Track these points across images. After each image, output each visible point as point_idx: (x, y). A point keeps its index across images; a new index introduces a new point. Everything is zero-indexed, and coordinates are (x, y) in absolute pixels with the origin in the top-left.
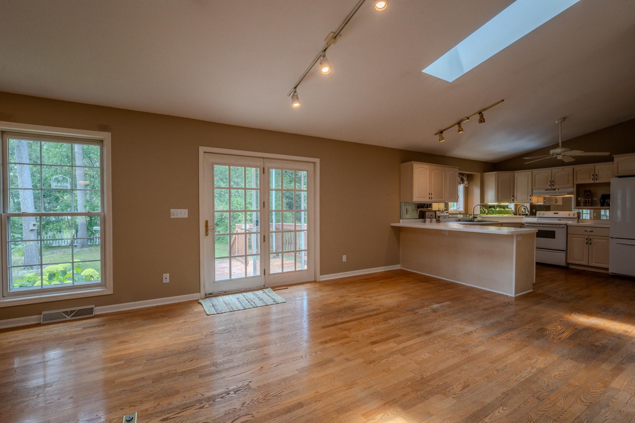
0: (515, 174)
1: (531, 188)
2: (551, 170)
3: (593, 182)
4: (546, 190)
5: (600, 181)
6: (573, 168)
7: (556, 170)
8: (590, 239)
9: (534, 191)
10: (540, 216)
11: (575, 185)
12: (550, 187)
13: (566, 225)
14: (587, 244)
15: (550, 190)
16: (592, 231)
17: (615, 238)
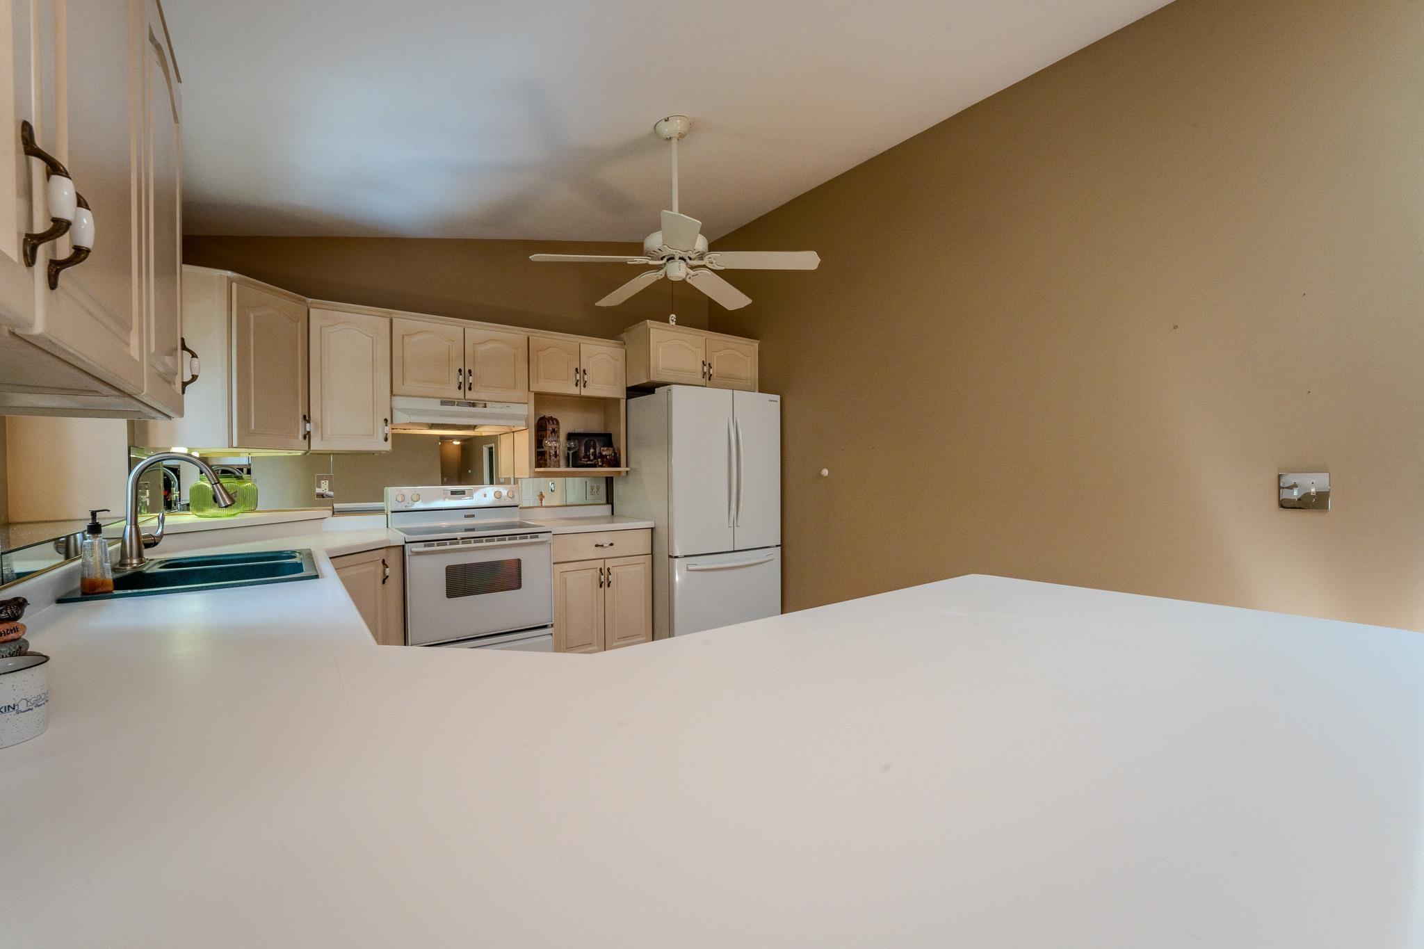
0: (312, 312)
1: (388, 387)
2: (462, 329)
3: (574, 391)
4: (443, 403)
5: (591, 391)
6: (528, 338)
7: (479, 331)
8: (609, 569)
9: (399, 402)
10: (401, 507)
11: (532, 396)
12: (460, 394)
13: (550, 532)
14: (601, 586)
15: (458, 403)
16: (612, 544)
17: (685, 556)
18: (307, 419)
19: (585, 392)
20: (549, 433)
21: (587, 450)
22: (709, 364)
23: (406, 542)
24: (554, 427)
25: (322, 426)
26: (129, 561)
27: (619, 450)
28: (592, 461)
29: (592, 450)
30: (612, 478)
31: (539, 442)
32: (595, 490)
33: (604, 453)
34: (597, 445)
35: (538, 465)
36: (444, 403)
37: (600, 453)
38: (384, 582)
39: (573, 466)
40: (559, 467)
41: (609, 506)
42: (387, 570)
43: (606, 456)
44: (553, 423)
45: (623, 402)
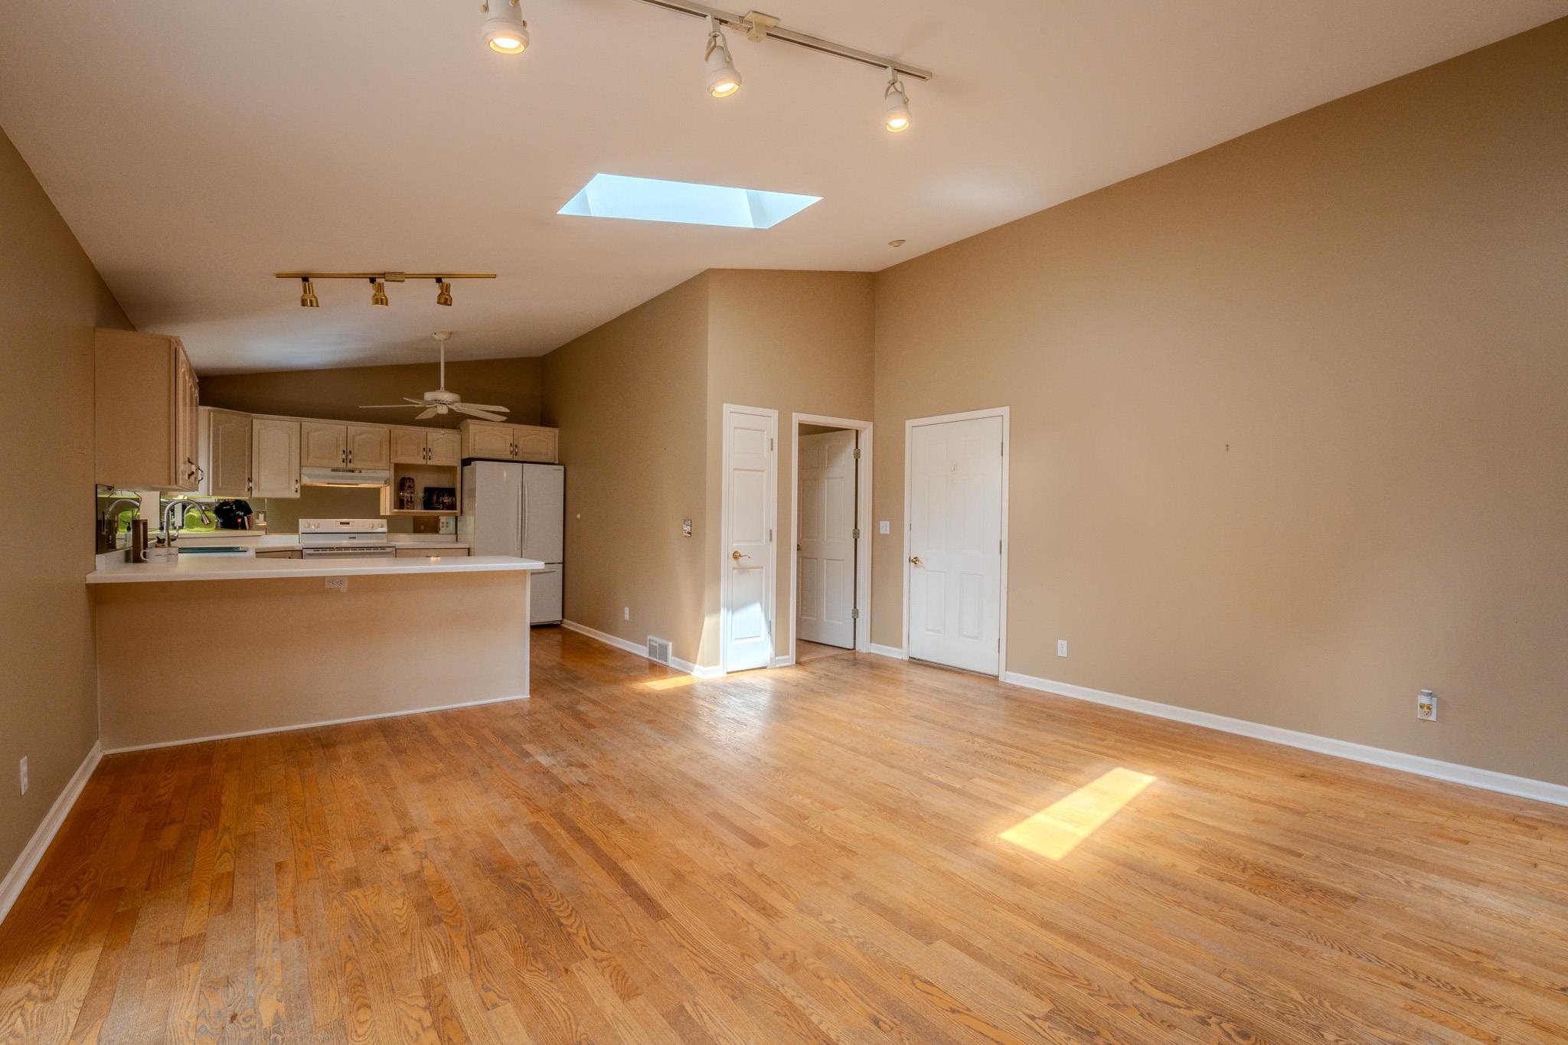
0: (254, 421)
1: (298, 462)
2: (345, 427)
3: (422, 462)
4: (333, 470)
5: (435, 462)
6: (390, 431)
7: (356, 428)
9: (305, 470)
10: (308, 531)
11: (392, 465)
12: (343, 465)
15: (342, 470)
18: (250, 480)
19: (430, 463)
20: (406, 488)
21: (437, 498)
22: (516, 446)
24: (410, 483)
25: (259, 483)
31: (399, 494)
33: (445, 501)
34: (441, 495)
37: (443, 500)
40: (413, 509)
43: (447, 502)
44: (409, 481)
45: (459, 469)
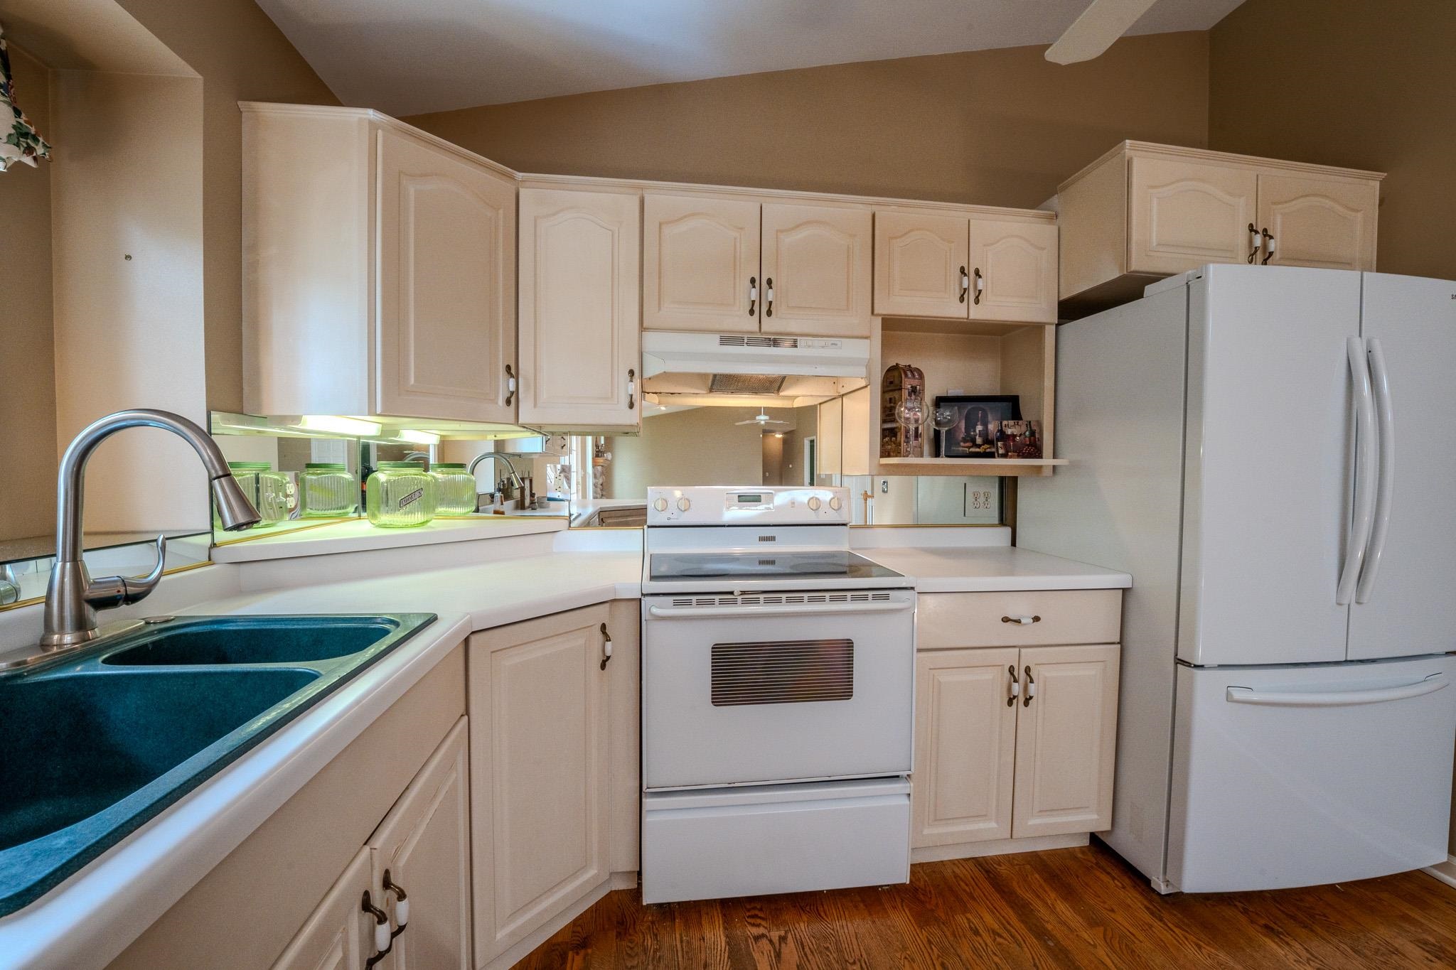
0: (523, 191)
1: (635, 315)
2: (759, 207)
3: (954, 310)
5: (989, 311)
6: (874, 216)
7: (786, 208)
8: (1028, 670)
9: (652, 340)
10: (662, 519)
11: (878, 323)
12: (750, 324)
13: (912, 588)
14: (1010, 703)
15: (749, 339)
16: (1037, 619)
17: (1221, 666)
18: (512, 372)
19: (979, 313)
20: (905, 393)
21: (970, 426)
22: (1265, 230)
23: (642, 594)
24: (915, 382)
25: (535, 383)
26: (56, 637)
27: (1040, 424)
28: (979, 446)
29: (979, 428)
30: (1015, 480)
31: (888, 412)
32: (982, 499)
33: (1009, 431)
34: (990, 417)
35: (885, 453)
36: (726, 340)
37: (1001, 431)
38: (603, 666)
39: (947, 456)
40: (922, 456)
41: (1008, 530)
42: (609, 645)
43: (1014, 436)
44: (913, 375)
45: (1050, 332)
